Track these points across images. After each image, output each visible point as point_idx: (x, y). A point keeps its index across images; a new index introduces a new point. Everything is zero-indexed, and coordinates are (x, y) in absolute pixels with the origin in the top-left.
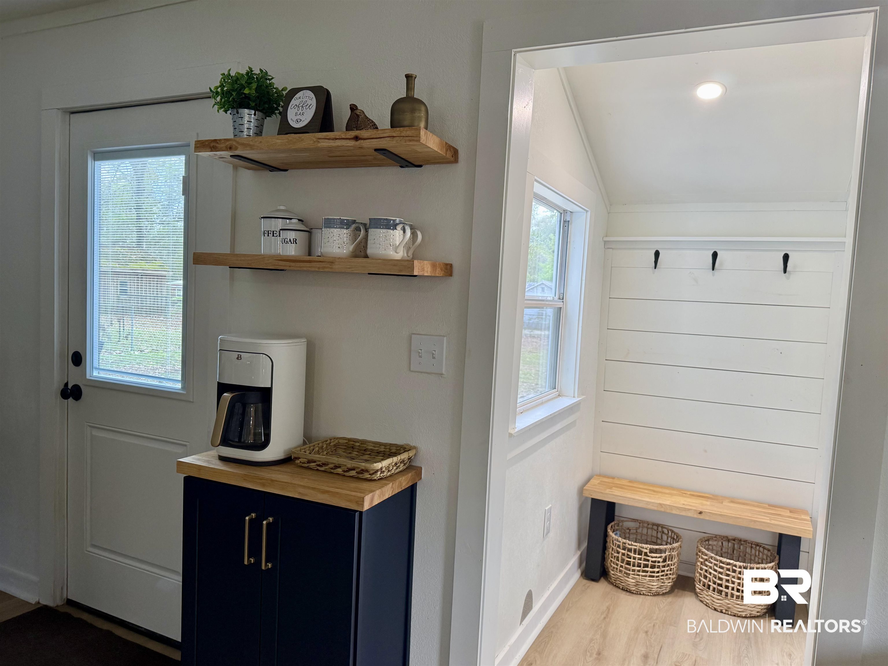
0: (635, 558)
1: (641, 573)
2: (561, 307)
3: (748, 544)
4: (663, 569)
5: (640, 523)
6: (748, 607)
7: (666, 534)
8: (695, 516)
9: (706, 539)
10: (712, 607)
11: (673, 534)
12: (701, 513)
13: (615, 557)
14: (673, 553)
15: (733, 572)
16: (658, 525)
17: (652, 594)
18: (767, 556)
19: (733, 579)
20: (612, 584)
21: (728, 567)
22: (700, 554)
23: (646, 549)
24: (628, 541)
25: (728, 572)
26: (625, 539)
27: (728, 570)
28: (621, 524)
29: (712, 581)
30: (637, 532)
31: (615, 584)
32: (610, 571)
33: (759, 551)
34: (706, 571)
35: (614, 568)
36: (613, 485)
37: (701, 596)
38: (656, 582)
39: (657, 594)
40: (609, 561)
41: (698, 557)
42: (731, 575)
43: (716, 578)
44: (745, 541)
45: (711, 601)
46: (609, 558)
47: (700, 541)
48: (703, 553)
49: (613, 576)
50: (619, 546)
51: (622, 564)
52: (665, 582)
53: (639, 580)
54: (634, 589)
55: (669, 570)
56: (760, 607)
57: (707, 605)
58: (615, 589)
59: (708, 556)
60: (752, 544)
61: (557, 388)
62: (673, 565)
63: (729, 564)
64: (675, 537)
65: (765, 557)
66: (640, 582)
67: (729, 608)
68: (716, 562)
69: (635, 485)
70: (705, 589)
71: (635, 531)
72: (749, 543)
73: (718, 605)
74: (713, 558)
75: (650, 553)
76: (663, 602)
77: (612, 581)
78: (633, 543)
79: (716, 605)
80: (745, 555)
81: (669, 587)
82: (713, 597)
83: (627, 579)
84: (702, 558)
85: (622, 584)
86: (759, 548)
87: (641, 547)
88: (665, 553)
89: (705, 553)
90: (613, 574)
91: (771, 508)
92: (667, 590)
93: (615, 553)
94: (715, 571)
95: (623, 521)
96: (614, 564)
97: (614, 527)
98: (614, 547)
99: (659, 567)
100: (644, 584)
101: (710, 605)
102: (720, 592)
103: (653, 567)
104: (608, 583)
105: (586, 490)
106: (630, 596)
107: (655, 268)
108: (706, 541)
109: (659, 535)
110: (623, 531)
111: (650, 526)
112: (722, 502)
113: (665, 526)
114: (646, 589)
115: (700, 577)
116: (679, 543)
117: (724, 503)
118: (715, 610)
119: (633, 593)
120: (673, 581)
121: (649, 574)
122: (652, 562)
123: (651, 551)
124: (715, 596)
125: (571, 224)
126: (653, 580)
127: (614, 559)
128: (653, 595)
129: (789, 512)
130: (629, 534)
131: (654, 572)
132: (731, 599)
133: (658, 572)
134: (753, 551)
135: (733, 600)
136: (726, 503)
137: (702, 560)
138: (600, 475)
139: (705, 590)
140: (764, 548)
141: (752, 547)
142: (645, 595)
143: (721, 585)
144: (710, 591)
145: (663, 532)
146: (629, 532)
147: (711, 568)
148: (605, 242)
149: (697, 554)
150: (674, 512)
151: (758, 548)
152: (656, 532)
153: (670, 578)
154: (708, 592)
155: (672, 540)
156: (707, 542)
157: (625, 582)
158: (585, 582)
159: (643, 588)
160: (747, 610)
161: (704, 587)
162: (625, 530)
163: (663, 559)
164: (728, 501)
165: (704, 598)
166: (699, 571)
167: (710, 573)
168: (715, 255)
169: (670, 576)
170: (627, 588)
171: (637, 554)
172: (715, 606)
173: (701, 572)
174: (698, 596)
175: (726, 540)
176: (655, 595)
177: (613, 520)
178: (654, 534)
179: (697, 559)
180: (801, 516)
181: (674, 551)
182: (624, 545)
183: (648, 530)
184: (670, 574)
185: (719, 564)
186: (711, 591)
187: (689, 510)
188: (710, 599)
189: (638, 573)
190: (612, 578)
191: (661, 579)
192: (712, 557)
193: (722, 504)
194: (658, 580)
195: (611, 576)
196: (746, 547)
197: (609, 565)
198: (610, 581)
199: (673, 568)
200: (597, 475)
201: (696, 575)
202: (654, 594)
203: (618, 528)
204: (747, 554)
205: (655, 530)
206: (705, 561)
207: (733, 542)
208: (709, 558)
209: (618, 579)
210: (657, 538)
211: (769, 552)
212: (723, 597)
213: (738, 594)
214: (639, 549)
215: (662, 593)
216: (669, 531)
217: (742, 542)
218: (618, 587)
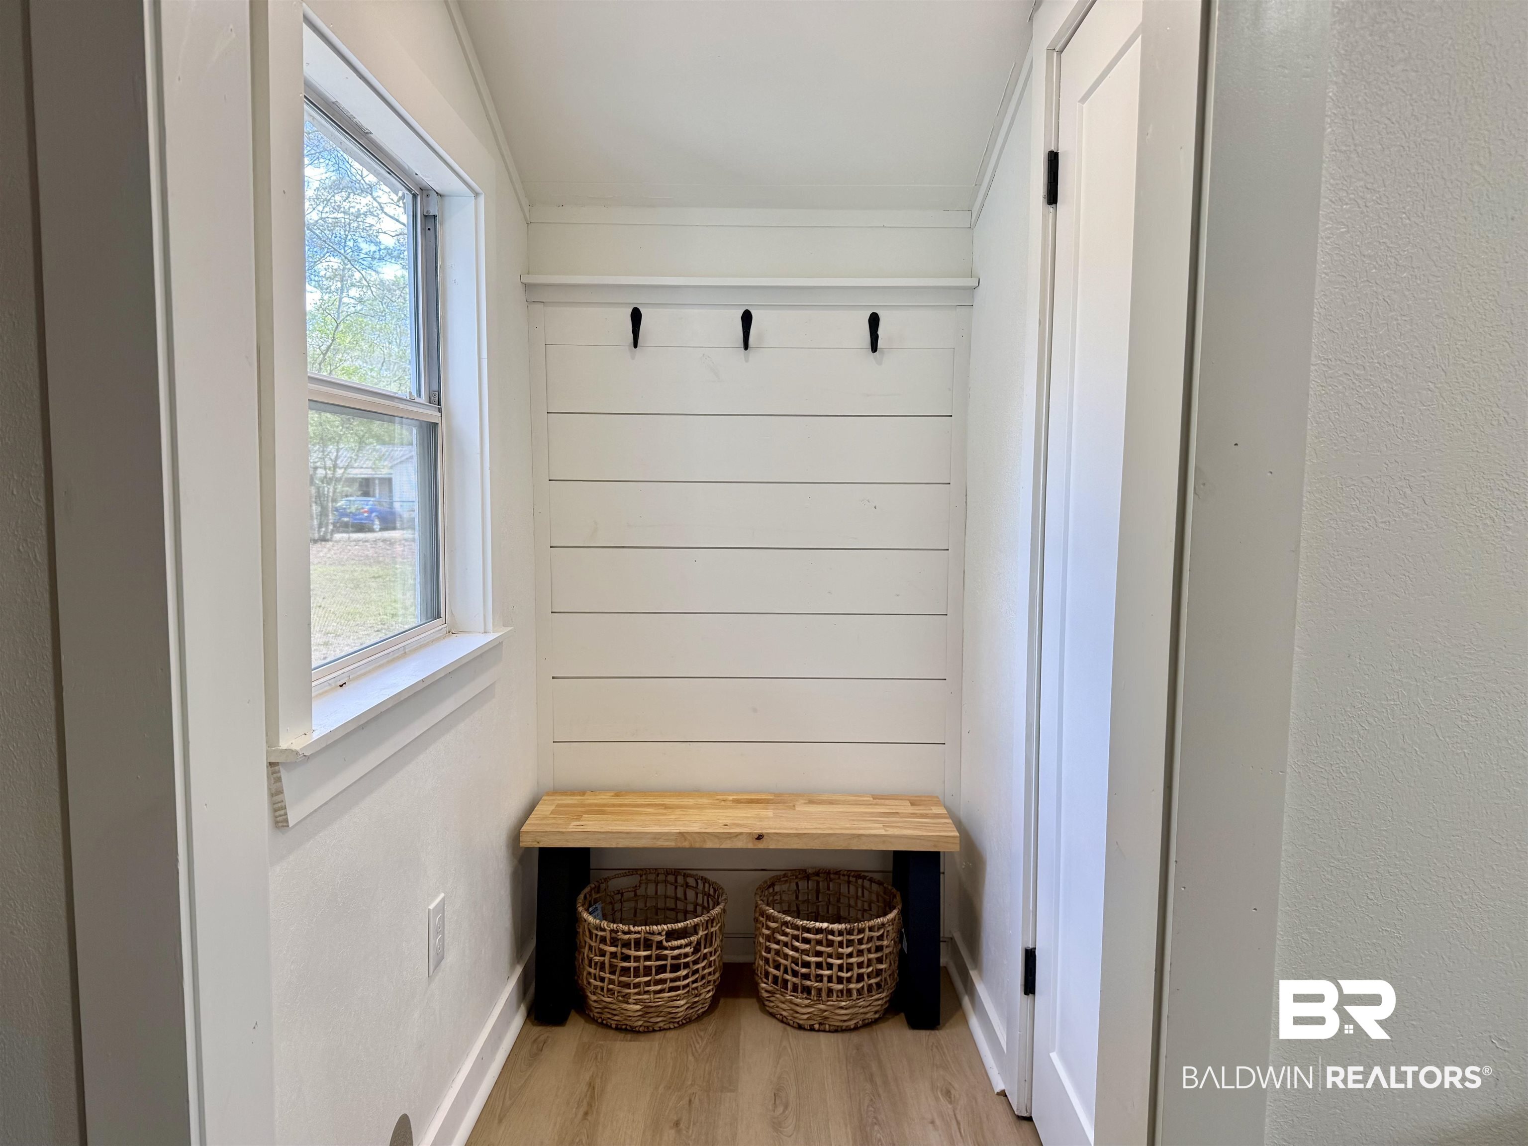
0: (637, 959)
1: (652, 988)
2: (437, 423)
3: (841, 877)
4: (696, 967)
5: (641, 876)
6: (860, 1007)
7: (693, 887)
8: (750, 846)
9: (768, 883)
10: (794, 1022)
11: (707, 885)
12: (760, 837)
13: (596, 963)
14: (713, 930)
15: (828, 946)
16: (676, 872)
17: (676, 1025)
18: (878, 895)
19: (830, 960)
20: (593, 1021)
21: (819, 937)
22: (762, 919)
23: (660, 934)
24: (621, 925)
25: (819, 948)
26: (614, 922)
27: (819, 943)
28: (603, 886)
29: (789, 971)
30: (636, 895)
31: (600, 1020)
32: (589, 995)
33: (863, 887)
34: (777, 953)
35: (596, 987)
36: (583, 809)
37: (772, 1004)
38: (683, 999)
39: (688, 1021)
40: (585, 974)
41: (760, 926)
42: (825, 952)
43: (797, 965)
44: (838, 873)
45: (791, 1012)
46: (584, 968)
47: (759, 892)
48: (769, 918)
49: (595, 1005)
50: (603, 940)
51: (612, 977)
52: (701, 992)
53: (650, 1002)
54: (640, 1023)
55: (707, 967)
56: (879, 1002)
57: (785, 1020)
58: (601, 1031)
59: (779, 920)
60: (849, 876)
61: (443, 615)
62: (713, 954)
63: (819, 931)
64: (712, 892)
65: (874, 898)
66: (652, 1007)
67: (826, 1018)
68: (796, 933)
69: (626, 801)
70: (778, 990)
71: (632, 894)
72: (844, 875)
73: (805, 1017)
74: (790, 926)
75: (667, 941)
76: (701, 1037)
77: (594, 1015)
78: (632, 928)
79: (802, 1019)
80: (839, 901)
81: (709, 1000)
82: (797, 1005)
83: (625, 1006)
84: (768, 928)
85: (616, 1018)
86: (863, 881)
87: (650, 933)
88: (697, 934)
89: (774, 917)
90: (595, 1001)
91: (879, 801)
92: (705, 1007)
93: (596, 956)
94: (796, 949)
95: (606, 880)
96: (595, 979)
97: (590, 895)
98: (593, 944)
99: (686, 965)
100: (661, 1009)
101: (791, 1020)
102: (807, 990)
103: (675, 968)
104: (586, 1021)
105: (527, 832)
106: (634, 1041)
107: (635, 346)
108: (769, 887)
109: (680, 894)
110: (608, 900)
111: (661, 877)
112: (794, 806)
113: (689, 872)
114: (665, 1017)
115: (767, 967)
116: (721, 906)
117: (797, 808)
118: (800, 1027)
119: (639, 1032)
120: (715, 986)
121: (669, 984)
122: (673, 958)
123: (671, 935)
124: (798, 1001)
125: (442, 224)
126: (677, 996)
127: (596, 969)
128: (680, 1026)
129: (909, 804)
130: (621, 902)
131: (677, 979)
132: (828, 1001)
133: (686, 977)
134: (852, 888)
135: (832, 1001)
136: (801, 808)
137: (767, 932)
138: (556, 792)
139: (779, 992)
140: (871, 880)
141: (849, 882)
142: (665, 1029)
143: (806, 977)
144: (789, 992)
145: (687, 885)
146: (621, 900)
147: (786, 945)
148: (528, 287)
149: (756, 920)
150: (709, 845)
151: (860, 881)
152: (674, 887)
153: (709, 982)
154: (785, 995)
155: (706, 897)
156: (771, 890)
157: (622, 1014)
158: (537, 1030)
159: (658, 1016)
160: (857, 1013)
161: (776, 987)
162: (612, 897)
163: (695, 948)
164: (803, 801)
165: (777, 1007)
166: (764, 954)
167: (786, 957)
168: (747, 319)
169: (711, 978)
170: (627, 1025)
171: (642, 948)
172: (800, 1019)
173: (769, 956)
174: (764, 1005)
175: (804, 877)
176: (683, 1024)
177: (587, 882)
178: (670, 891)
179: (757, 929)
180: (931, 809)
181: (715, 924)
182: (614, 935)
183: (657, 885)
184: (710, 974)
185: (802, 934)
186: (791, 992)
187: (738, 835)
188: (789, 1008)
189: (647, 989)
190: (593, 1009)
191: (693, 989)
192: (786, 924)
193: (795, 809)
194: (688, 991)
195: (590, 1005)
196: (840, 884)
197: (585, 982)
198: (589, 1015)
199: (715, 960)
200: (548, 794)
201: (759, 964)
202: (680, 1023)
203: (598, 896)
204: (841, 897)
205: (672, 884)
206: (773, 933)
207: (817, 878)
208: (782, 926)
209: (606, 1010)
210: (677, 899)
211: (881, 886)
212: (812, 1000)
213: (840, 987)
214: (644, 938)
215: (696, 1016)
216: (699, 881)
217: (832, 876)
218: (608, 1027)
